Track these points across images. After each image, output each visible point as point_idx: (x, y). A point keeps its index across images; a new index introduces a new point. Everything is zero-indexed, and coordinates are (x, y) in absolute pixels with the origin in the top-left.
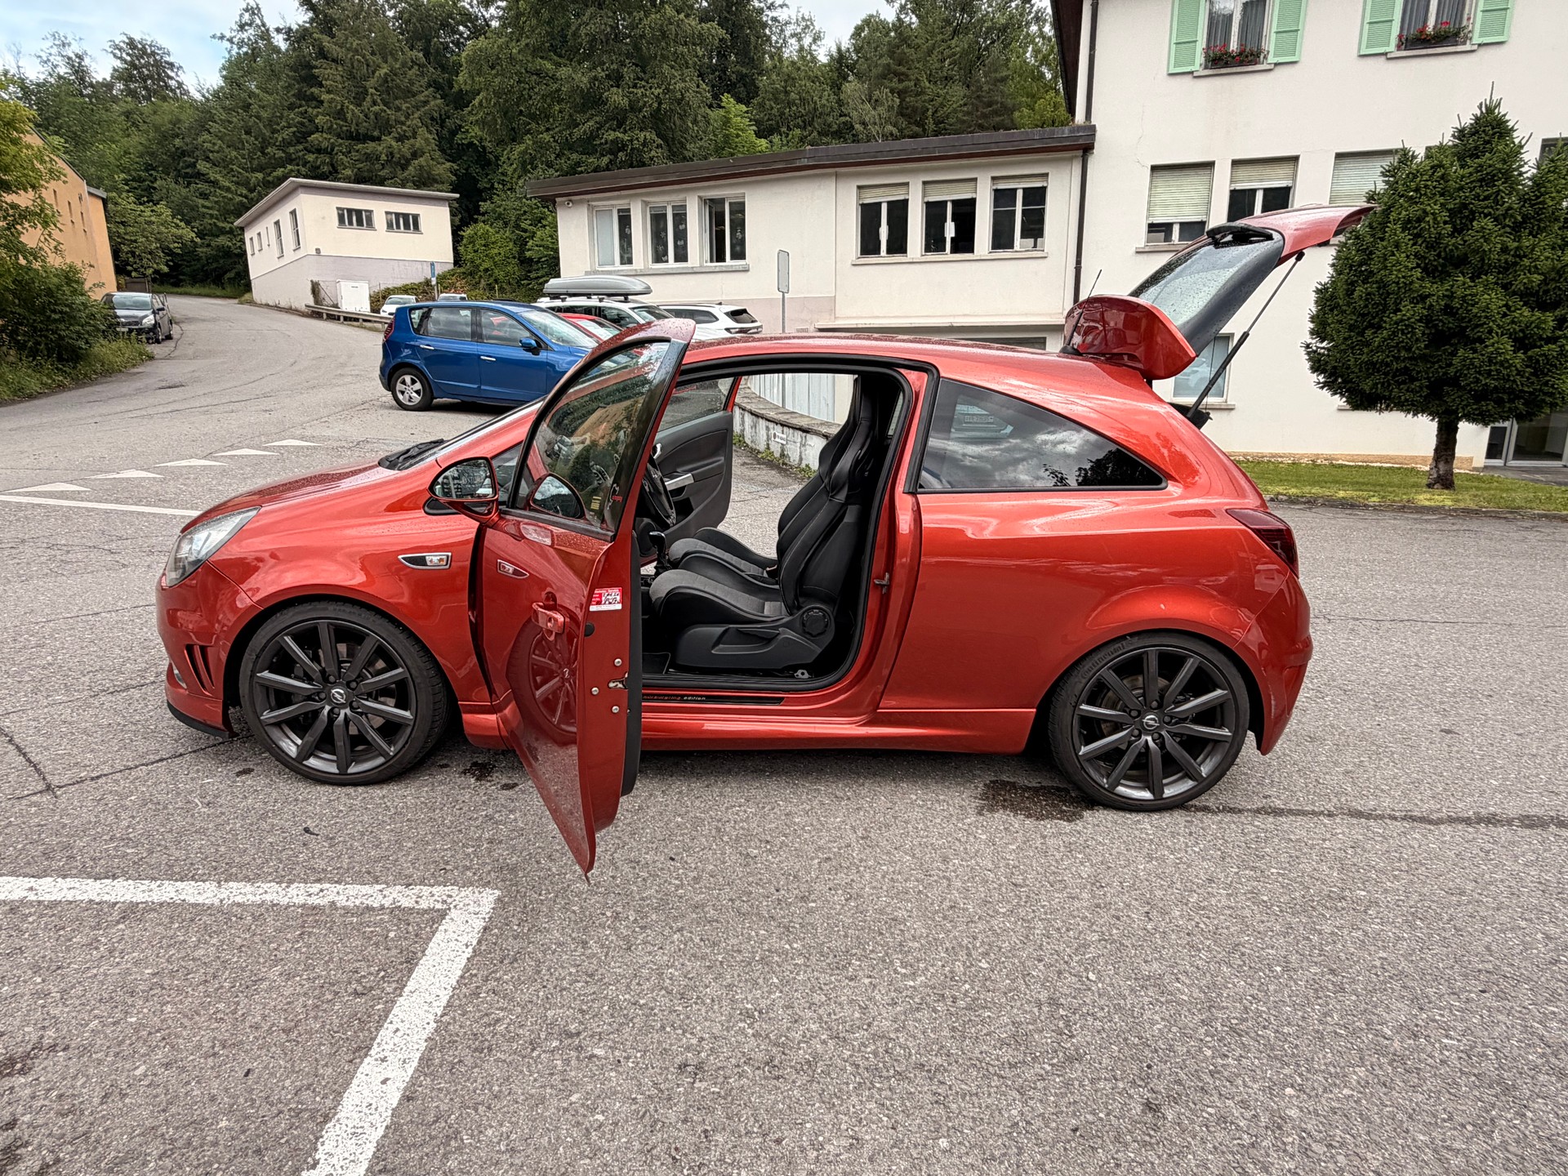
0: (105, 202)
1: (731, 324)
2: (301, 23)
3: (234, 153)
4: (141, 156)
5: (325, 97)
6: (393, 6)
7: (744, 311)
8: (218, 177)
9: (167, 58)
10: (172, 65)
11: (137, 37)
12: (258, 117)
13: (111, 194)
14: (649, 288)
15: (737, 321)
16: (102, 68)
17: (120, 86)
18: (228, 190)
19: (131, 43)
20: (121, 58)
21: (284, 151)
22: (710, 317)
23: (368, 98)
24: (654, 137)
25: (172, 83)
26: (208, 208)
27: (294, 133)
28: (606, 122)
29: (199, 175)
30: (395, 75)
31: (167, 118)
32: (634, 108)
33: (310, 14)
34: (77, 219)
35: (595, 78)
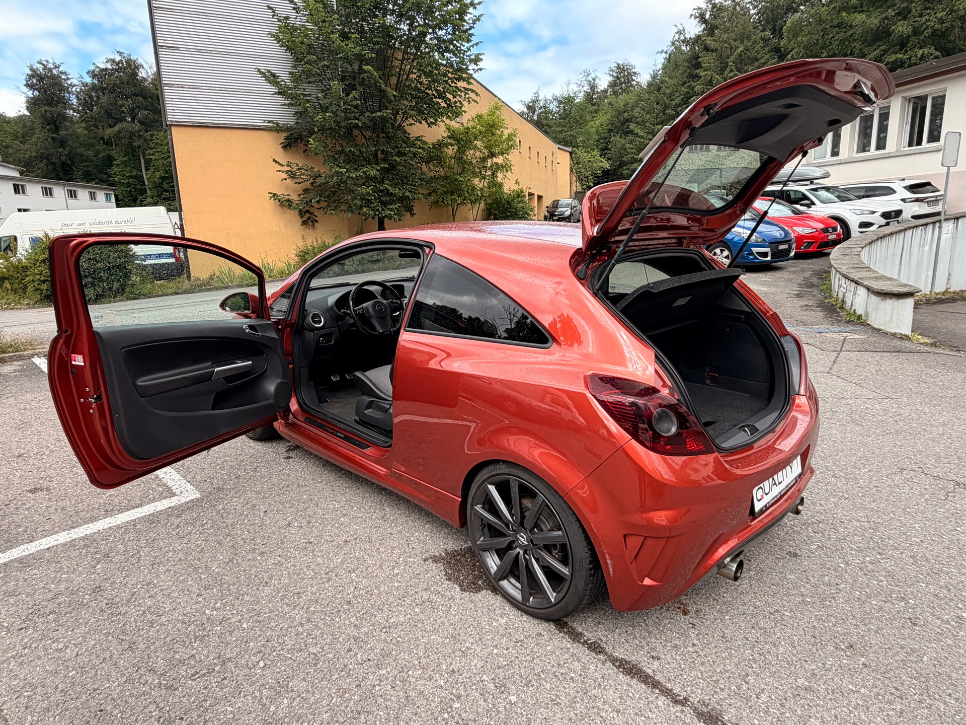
0: (571, 153)
1: (908, 195)
2: (697, 33)
3: (648, 116)
4: (608, 125)
5: (702, 74)
6: (755, 7)
7: (929, 184)
8: (639, 131)
9: (633, 70)
10: (635, 73)
11: (621, 63)
12: (664, 94)
13: (574, 149)
14: (828, 173)
15: (914, 193)
16: (603, 83)
17: (610, 90)
18: (642, 137)
19: (618, 67)
20: (612, 76)
21: (675, 111)
22: (890, 191)
23: (728, 69)
24: (932, 50)
25: (634, 83)
26: (631, 149)
27: (682, 99)
28: (889, 49)
29: (631, 132)
30: (747, 50)
31: (622, 103)
32: (916, 32)
33: (704, 26)
34: (549, 164)
35: (886, 18)
